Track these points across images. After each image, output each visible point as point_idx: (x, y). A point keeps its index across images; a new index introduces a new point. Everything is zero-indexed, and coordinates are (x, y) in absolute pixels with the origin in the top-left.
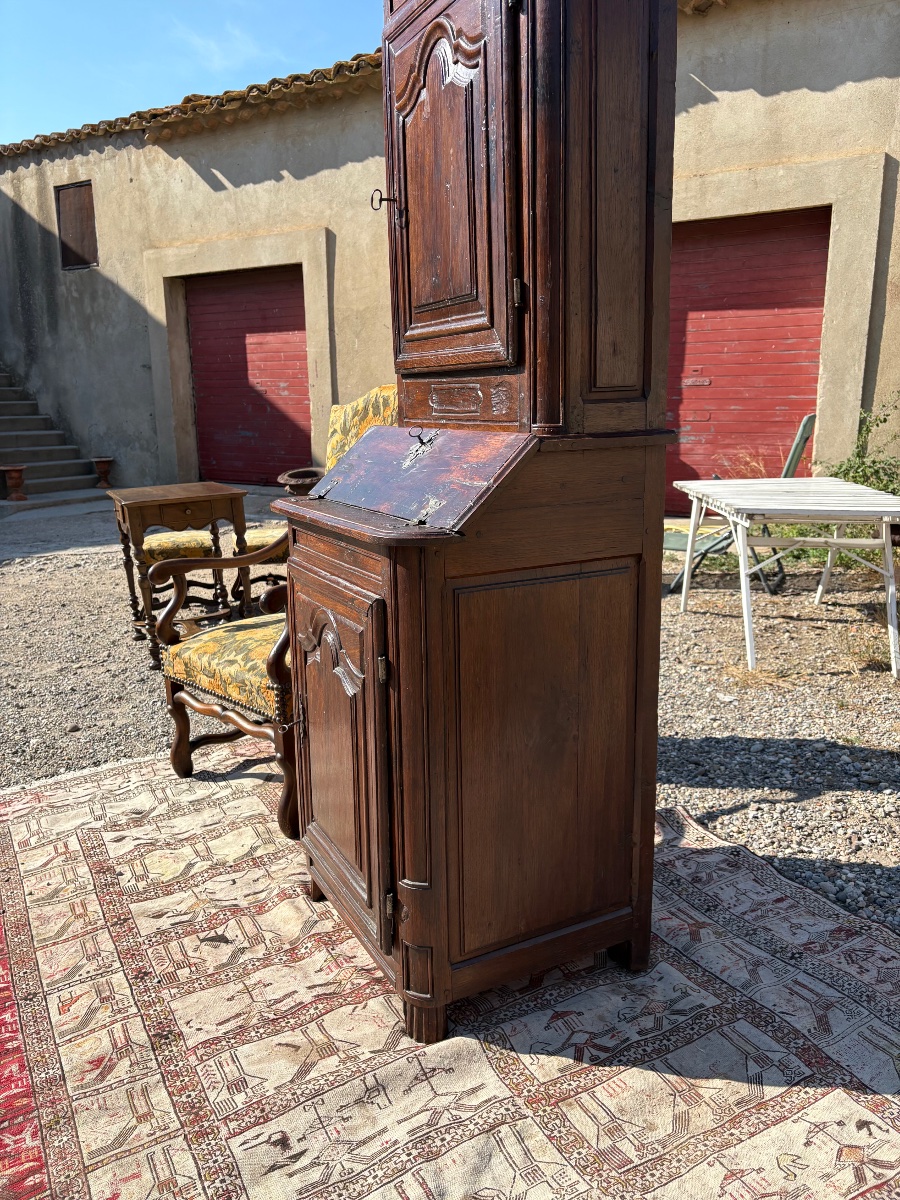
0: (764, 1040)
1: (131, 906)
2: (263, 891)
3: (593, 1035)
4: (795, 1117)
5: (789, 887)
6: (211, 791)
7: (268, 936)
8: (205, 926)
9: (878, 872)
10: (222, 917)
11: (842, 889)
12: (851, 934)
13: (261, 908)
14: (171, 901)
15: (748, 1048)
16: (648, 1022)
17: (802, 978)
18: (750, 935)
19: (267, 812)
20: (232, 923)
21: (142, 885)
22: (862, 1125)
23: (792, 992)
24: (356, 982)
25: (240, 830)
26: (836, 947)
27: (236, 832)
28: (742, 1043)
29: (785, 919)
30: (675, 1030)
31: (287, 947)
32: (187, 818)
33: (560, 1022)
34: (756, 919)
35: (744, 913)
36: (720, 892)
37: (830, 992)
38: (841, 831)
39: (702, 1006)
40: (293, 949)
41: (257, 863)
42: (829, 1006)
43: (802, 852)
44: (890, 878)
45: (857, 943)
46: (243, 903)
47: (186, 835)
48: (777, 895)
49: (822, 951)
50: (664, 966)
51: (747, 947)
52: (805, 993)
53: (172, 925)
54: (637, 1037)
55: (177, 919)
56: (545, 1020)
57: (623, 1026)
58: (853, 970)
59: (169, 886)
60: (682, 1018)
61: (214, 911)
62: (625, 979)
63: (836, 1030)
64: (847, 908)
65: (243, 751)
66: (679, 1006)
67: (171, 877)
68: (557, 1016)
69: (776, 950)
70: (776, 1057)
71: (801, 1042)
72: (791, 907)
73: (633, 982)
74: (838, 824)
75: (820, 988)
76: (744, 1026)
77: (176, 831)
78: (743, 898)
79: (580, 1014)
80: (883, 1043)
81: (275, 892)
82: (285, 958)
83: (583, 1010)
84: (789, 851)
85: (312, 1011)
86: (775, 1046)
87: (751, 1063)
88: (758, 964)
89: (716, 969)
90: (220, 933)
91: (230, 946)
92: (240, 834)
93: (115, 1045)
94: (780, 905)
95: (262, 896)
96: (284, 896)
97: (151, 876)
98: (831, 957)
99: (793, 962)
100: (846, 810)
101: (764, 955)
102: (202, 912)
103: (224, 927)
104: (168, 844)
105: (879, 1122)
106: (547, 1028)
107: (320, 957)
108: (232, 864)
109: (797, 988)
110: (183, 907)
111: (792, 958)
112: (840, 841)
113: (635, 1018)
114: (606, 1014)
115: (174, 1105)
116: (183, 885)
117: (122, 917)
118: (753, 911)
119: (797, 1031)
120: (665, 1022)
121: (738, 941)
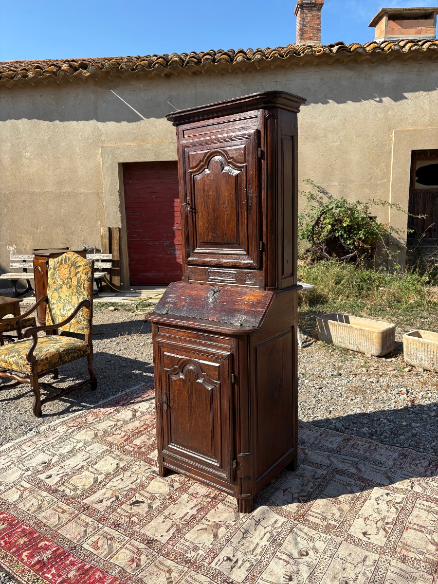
0: (347, 479)
1: (83, 501)
2: (137, 480)
3: (299, 494)
4: (369, 498)
5: (321, 430)
6: (72, 445)
7: (157, 495)
8: (125, 499)
9: (341, 418)
10: (130, 494)
11: (336, 426)
12: (349, 440)
13: (143, 487)
14: (99, 494)
15: (344, 483)
16: (311, 484)
17: (344, 457)
18: (320, 448)
19: (109, 449)
20: (137, 495)
21: (79, 492)
22: (387, 494)
23: (344, 462)
24: (206, 501)
25: (105, 458)
26: (347, 445)
27: (103, 460)
28: (341, 482)
29: (327, 440)
30: (320, 484)
31: (168, 497)
32: (72, 459)
33: (287, 492)
34: (319, 443)
35: (314, 442)
36: (302, 437)
37: (354, 459)
38: (322, 407)
39: (323, 474)
40: (171, 497)
41: (124, 470)
42: (357, 464)
43: (315, 417)
44: (345, 420)
45: (351, 442)
46: (134, 487)
47: (78, 467)
48: (319, 433)
49: (344, 448)
50: (302, 466)
51: (321, 452)
52: (348, 461)
53: (111, 503)
54: (311, 490)
55: (111, 500)
56: (282, 492)
57: (305, 488)
58: (356, 451)
59: (92, 489)
60: (320, 480)
61: (125, 493)
62: (293, 473)
63: (363, 470)
64: (340, 432)
65: (71, 425)
66: (316, 477)
67: (90, 485)
68: (285, 491)
69: (332, 451)
70: (353, 483)
71: (356, 476)
72: (326, 436)
73: (296, 473)
74: (320, 405)
75: (351, 458)
76: (338, 477)
77: (71, 466)
78: (310, 437)
79: (290, 488)
80: (377, 471)
81: (144, 478)
82: (170, 501)
83: (290, 486)
84: (311, 418)
85: (200, 516)
86: (351, 480)
87: (347, 487)
88: (329, 457)
89: (319, 462)
90: (135, 500)
91: (145, 504)
92: (106, 460)
93: (134, 553)
94: (322, 436)
95: (139, 481)
96: (150, 479)
97: (80, 488)
98: (347, 448)
99: (339, 453)
100: (319, 399)
101: (329, 453)
102: (119, 495)
103: (134, 498)
104: (74, 473)
105: (391, 492)
106: (284, 495)
107: (185, 497)
108: (113, 473)
109: (344, 461)
110: (108, 495)
111: (338, 452)
112: (323, 411)
113: (307, 484)
114: (298, 486)
115: (177, 563)
116: (98, 487)
117: (85, 507)
118: (316, 440)
119: (353, 473)
120: (316, 483)
121: (318, 451)
